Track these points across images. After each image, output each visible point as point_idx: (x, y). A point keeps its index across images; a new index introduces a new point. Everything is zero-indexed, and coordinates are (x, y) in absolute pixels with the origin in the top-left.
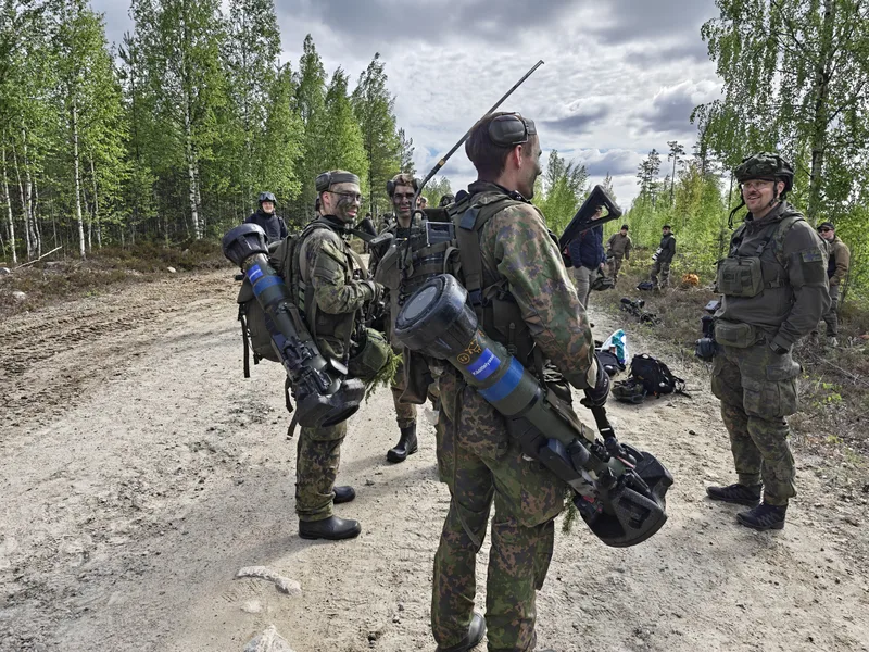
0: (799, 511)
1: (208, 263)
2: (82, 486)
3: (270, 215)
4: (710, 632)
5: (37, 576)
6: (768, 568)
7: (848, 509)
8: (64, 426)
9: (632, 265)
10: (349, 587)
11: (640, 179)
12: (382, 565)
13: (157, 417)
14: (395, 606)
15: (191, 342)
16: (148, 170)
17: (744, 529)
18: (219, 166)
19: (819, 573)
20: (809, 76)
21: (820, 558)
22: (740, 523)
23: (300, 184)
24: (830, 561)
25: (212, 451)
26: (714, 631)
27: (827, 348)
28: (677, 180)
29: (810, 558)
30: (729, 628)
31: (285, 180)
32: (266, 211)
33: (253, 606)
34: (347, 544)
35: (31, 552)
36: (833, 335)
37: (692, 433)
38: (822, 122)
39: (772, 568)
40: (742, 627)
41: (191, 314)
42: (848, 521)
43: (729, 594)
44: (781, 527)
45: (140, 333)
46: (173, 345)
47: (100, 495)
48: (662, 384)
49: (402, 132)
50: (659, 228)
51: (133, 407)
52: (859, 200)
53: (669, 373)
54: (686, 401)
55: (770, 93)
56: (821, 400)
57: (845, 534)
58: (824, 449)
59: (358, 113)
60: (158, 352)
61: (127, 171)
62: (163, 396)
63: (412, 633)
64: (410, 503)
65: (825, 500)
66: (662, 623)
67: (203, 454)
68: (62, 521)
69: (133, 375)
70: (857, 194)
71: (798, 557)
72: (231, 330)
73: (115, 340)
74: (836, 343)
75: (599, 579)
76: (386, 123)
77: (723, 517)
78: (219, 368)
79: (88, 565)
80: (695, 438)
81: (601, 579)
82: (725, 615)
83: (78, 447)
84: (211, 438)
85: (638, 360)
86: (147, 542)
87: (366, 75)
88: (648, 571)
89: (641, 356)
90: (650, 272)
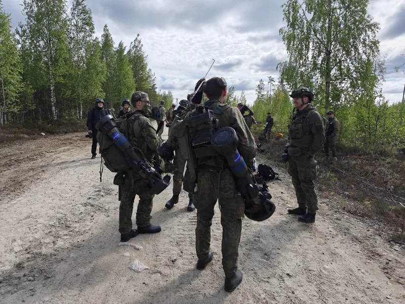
0: (320, 217)
1: (61, 130)
2: (41, 220)
3: (101, 108)
4: (290, 253)
5: (35, 251)
6: (309, 234)
7: (338, 215)
8: (23, 199)
9: (255, 130)
10: (161, 247)
11: (257, 92)
12: (172, 240)
13: (63, 194)
14: (180, 252)
15: (68, 165)
16: (31, 87)
17: (300, 222)
18: (65, 85)
19: (327, 235)
20: (322, 52)
21: (327, 230)
22: (299, 221)
23: (104, 94)
24: (331, 231)
25: (92, 206)
26: (291, 253)
27: (333, 162)
28: (272, 93)
29: (324, 231)
30: (296, 251)
31: (98, 92)
32: (99, 106)
33: (127, 254)
34: (157, 234)
35: (30, 244)
36: (335, 156)
37: (282, 193)
38: (329, 70)
39: (311, 234)
40: (301, 251)
41: (62, 153)
42: (337, 219)
43: (296, 242)
44: (314, 222)
45: (40, 162)
46: (58, 166)
47: (51, 223)
48: (270, 175)
49: (150, 70)
50: (266, 114)
51: (51, 191)
52: (345, 102)
53: (273, 171)
54: (280, 182)
55: (308, 58)
56: (330, 180)
57: (336, 223)
58: (331, 197)
59: (130, 61)
60: (53, 170)
61: (21, 88)
62: (63, 187)
63: (187, 259)
64: (178, 220)
65: (330, 213)
66: (274, 251)
67: (89, 207)
68: (38, 233)
69: (46, 179)
70: (343, 99)
71: (320, 230)
72: (84, 160)
73: (29, 165)
74: (336, 159)
75: (251, 240)
76: (143, 66)
77: (294, 219)
78: (84, 175)
79: (56, 246)
80: (283, 194)
81: (252, 240)
82: (295, 248)
83: (32, 207)
84: (90, 201)
85: (260, 166)
86: (77, 237)
87: (133, 44)
88: (268, 237)
89: (261, 165)
90: (263, 133)
